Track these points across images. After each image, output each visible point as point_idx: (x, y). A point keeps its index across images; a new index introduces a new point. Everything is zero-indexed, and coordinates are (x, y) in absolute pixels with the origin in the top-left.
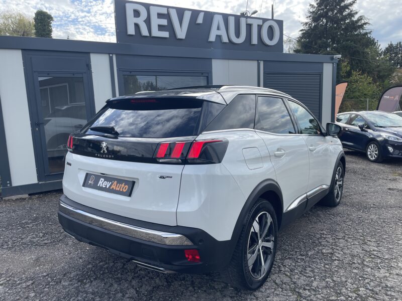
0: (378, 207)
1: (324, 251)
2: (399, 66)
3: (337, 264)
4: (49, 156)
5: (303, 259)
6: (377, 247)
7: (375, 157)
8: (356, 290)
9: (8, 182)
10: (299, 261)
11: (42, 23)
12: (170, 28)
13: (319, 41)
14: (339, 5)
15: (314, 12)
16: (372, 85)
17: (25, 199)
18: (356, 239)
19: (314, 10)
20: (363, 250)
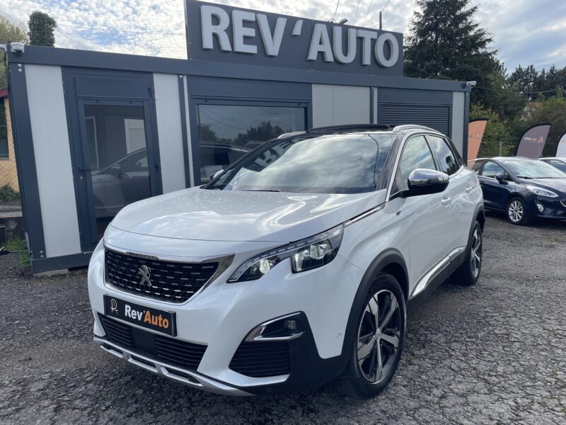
0: (544, 279)
1: (497, 332)
2: (530, 98)
3: (518, 346)
4: (97, 217)
5: (474, 342)
6: (559, 325)
7: (519, 218)
8: (554, 374)
9: (41, 252)
10: (470, 344)
11: (40, 30)
12: (258, 40)
13: (427, 63)
14: (454, 14)
15: (419, 23)
16: (498, 123)
17: (65, 275)
18: (530, 317)
19: (419, 20)
20: (544, 329)
